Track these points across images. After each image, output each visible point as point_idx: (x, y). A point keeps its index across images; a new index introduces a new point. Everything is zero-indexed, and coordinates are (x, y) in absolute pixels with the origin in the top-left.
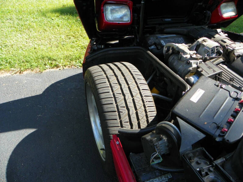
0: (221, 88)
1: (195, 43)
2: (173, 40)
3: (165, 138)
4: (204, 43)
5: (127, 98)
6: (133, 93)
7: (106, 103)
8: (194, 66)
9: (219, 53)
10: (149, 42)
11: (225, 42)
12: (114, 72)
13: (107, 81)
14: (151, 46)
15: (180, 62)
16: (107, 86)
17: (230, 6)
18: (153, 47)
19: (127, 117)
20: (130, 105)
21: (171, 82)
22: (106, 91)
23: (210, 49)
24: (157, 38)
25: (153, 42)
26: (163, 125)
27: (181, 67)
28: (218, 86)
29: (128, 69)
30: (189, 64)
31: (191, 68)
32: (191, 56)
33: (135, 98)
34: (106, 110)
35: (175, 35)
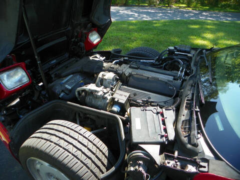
0: (146, 110)
1: (98, 79)
2: (73, 81)
3: (141, 162)
4: (105, 77)
5: (83, 151)
6: (85, 144)
7: (72, 165)
8: (109, 98)
9: (116, 79)
10: (57, 91)
11: (113, 68)
12: (57, 136)
13: (59, 148)
14: (60, 94)
15: (97, 100)
16: (63, 152)
17: (95, 34)
18: (62, 94)
19: (93, 164)
20: (89, 154)
21: (98, 117)
22: (66, 156)
23: (111, 80)
24: (61, 85)
25: (61, 90)
26: (134, 155)
27: (100, 103)
28: (143, 110)
29: (65, 126)
30: (106, 98)
31: (108, 101)
32: (104, 92)
33: (89, 147)
34: (76, 171)
35: (72, 76)
